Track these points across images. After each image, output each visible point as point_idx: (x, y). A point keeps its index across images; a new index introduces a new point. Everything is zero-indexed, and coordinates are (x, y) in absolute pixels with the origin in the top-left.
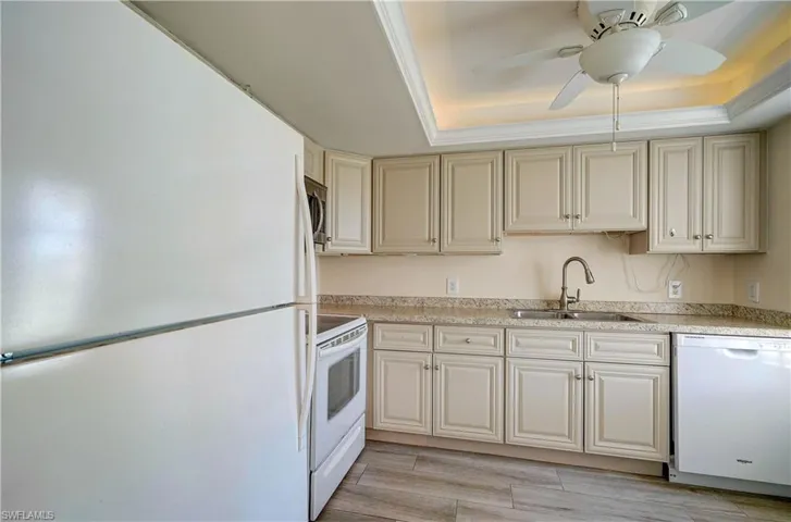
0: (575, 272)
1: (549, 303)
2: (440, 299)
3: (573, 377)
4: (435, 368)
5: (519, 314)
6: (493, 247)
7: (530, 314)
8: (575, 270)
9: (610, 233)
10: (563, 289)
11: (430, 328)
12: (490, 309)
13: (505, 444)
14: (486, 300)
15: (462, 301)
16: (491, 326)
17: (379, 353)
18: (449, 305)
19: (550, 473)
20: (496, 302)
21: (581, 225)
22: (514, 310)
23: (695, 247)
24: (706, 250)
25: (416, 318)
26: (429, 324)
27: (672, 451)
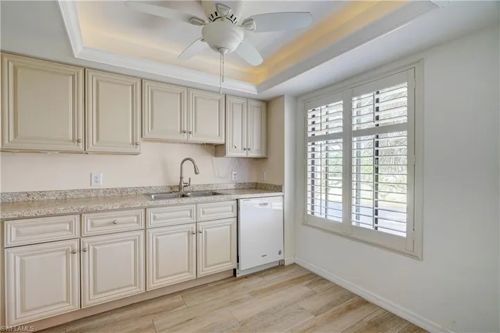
0: (188, 168)
1: (171, 188)
2: (85, 190)
3: (190, 233)
4: (82, 250)
5: (153, 196)
6: (133, 150)
7: (160, 196)
8: (188, 166)
9: (207, 144)
10: (181, 178)
11: (77, 217)
12: (130, 195)
13: (146, 292)
14: (126, 188)
15: (105, 191)
16: (134, 208)
17: (9, 250)
18: (93, 195)
19: (178, 299)
20: (135, 190)
21: (192, 138)
22: (149, 195)
23: (244, 154)
24: (249, 156)
25: (61, 210)
26: (75, 214)
27: (238, 261)
